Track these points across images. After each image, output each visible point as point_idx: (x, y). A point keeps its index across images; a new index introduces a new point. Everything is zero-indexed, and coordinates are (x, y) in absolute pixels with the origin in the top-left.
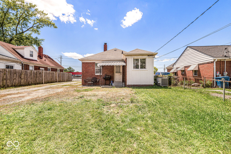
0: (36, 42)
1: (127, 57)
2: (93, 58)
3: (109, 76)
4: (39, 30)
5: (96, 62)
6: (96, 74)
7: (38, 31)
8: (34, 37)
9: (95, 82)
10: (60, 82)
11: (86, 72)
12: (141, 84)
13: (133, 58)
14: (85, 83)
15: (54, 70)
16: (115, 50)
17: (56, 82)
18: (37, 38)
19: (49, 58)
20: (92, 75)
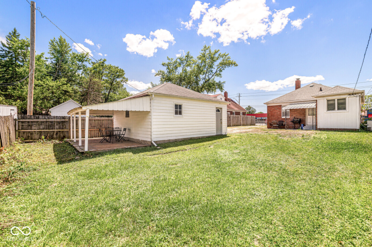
0: (220, 86)
1: (318, 99)
2: (279, 101)
3: (299, 120)
4: (221, 73)
5: (283, 105)
6: (282, 117)
7: (220, 75)
8: (217, 81)
9: (281, 126)
10: (244, 125)
11: (272, 115)
12: (338, 128)
13: (325, 100)
14: (270, 126)
15: (238, 113)
16: (311, 86)
17: (241, 125)
18: (220, 82)
19: (232, 101)
20: (279, 118)
